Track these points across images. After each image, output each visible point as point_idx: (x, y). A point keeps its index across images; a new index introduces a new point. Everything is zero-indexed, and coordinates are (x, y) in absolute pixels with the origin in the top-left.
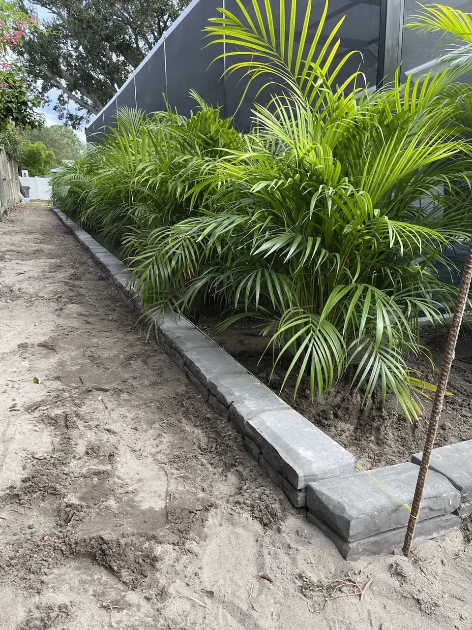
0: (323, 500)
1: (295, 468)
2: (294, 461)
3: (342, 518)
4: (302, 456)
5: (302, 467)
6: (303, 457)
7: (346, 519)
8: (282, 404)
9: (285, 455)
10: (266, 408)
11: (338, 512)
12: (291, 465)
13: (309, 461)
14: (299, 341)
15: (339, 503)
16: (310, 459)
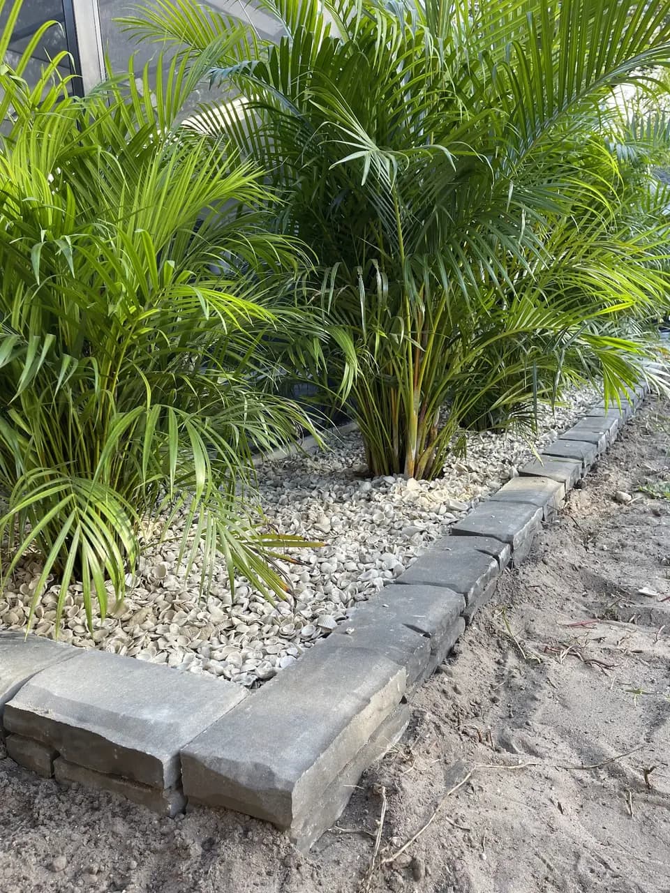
0: (223, 772)
1: (150, 751)
2: (141, 738)
3: (272, 792)
4: (152, 722)
5: (161, 743)
6: (156, 724)
7: (282, 791)
8: (64, 650)
9: (119, 734)
10: (36, 667)
11: (261, 785)
12: (139, 749)
13: (171, 725)
14: (54, 528)
15: (256, 766)
16: (172, 721)
